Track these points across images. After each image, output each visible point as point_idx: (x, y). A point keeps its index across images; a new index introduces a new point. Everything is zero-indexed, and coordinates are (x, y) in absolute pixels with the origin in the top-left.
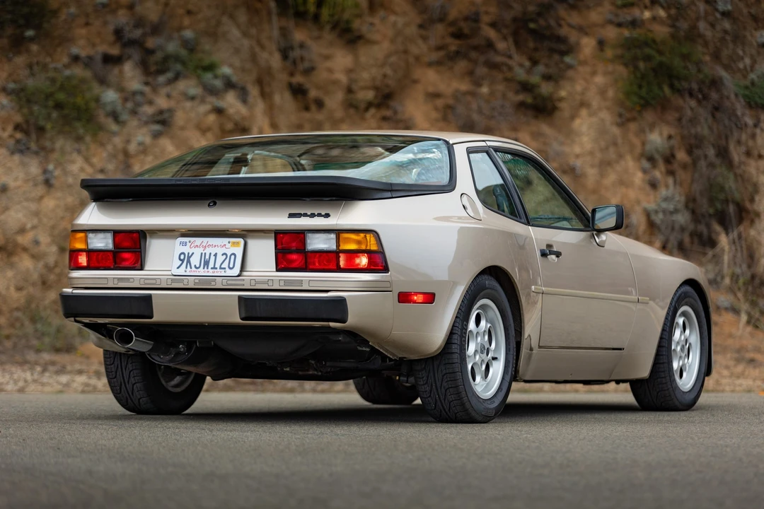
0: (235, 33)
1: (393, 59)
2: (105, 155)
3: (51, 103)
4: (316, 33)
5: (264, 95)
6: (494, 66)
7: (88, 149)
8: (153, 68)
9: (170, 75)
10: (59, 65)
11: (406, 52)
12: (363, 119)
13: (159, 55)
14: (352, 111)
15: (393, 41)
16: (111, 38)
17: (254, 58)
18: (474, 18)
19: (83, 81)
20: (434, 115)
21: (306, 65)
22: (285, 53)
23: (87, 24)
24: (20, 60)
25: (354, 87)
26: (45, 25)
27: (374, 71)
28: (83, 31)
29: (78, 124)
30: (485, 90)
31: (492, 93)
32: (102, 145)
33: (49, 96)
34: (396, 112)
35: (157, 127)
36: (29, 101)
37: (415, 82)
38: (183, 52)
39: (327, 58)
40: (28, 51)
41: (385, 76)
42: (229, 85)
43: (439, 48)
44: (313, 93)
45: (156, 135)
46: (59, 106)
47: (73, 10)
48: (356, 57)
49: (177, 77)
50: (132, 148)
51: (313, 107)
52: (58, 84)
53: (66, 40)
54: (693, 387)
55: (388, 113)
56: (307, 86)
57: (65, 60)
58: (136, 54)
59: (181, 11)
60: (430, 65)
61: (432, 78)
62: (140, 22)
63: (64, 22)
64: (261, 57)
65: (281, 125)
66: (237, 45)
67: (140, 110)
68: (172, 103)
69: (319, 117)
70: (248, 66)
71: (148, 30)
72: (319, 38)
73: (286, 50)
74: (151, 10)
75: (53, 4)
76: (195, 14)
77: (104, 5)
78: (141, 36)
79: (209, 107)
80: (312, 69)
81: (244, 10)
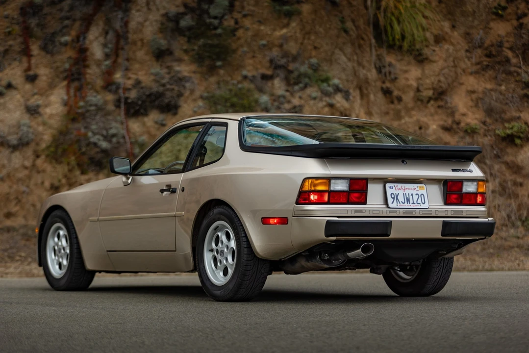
0: (344, 58)
1: (446, 71)
3: (228, 104)
4: (400, 58)
5: (362, 96)
6: (510, 73)
8: (292, 82)
9: (301, 85)
10: (235, 82)
11: (455, 66)
12: (426, 107)
13: (296, 74)
14: (419, 103)
15: (445, 61)
16: (268, 64)
17: (355, 73)
18: (500, 45)
19: (249, 90)
20: (471, 103)
21: (393, 76)
22: (379, 70)
23: (254, 57)
24: (213, 80)
25: (421, 88)
26: (229, 59)
27: (433, 78)
28: (251, 61)
30: (503, 88)
31: (507, 90)
33: (226, 100)
34: (446, 102)
36: (215, 103)
37: (462, 84)
38: (310, 72)
39: (406, 72)
40: (218, 74)
41: (439, 81)
42: (338, 90)
43: (477, 64)
44: (396, 93)
46: (233, 105)
47: (245, 49)
48: (423, 70)
49: (306, 87)
51: (396, 102)
52: (233, 93)
53: (240, 67)
55: (441, 103)
56: (393, 88)
57: (240, 78)
58: (282, 74)
59: (310, 47)
60: (471, 74)
61: (471, 82)
62: (285, 55)
63: (240, 56)
64: (362, 72)
65: (374, 112)
66: (344, 66)
67: (282, 106)
68: (302, 102)
69: (399, 107)
70: (351, 78)
71: (290, 59)
72: (402, 60)
73: (380, 68)
74: (293, 48)
75: (234, 46)
76: (319, 48)
77: (264, 45)
78: (286, 63)
79: (324, 103)
80: (396, 78)
81: (349, 45)
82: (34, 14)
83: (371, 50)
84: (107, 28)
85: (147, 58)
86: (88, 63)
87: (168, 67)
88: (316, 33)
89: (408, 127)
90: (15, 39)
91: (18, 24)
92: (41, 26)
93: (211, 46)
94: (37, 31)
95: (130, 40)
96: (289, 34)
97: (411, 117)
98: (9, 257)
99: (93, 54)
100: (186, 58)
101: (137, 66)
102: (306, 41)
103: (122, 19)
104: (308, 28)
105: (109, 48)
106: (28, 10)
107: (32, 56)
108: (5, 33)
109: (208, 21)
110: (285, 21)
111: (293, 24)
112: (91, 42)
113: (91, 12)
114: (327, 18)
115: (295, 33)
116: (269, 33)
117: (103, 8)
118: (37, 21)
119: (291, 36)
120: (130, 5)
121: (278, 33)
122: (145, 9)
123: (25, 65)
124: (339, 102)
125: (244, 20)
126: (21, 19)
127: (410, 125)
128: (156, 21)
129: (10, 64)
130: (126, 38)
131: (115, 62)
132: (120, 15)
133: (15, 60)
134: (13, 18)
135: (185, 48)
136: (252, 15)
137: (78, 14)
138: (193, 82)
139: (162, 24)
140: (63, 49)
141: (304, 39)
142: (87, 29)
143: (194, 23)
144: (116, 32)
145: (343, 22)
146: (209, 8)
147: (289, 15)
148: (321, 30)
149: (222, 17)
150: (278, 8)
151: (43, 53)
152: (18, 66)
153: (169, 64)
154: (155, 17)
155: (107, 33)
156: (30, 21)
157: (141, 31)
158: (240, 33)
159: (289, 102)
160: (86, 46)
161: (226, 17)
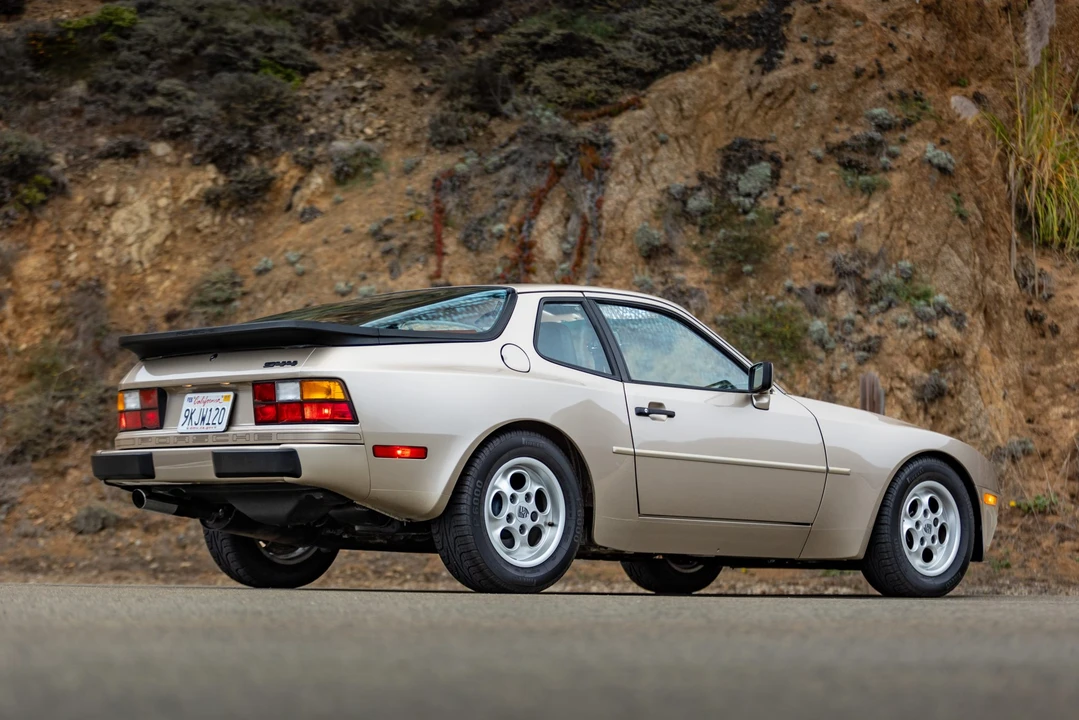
0: (957, 261)
2: (809, 381)
3: (758, 333)
4: (1059, 263)
5: (989, 324)
7: (793, 376)
8: (867, 298)
9: (881, 304)
10: (773, 298)
13: (872, 287)
16: (829, 270)
17: (976, 286)
19: (794, 311)
21: (1045, 293)
22: (1023, 282)
23: (805, 257)
24: (736, 294)
26: (765, 260)
28: (801, 265)
29: (782, 353)
32: (807, 372)
33: (757, 326)
35: (862, 353)
38: (898, 281)
39: (1069, 285)
40: (745, 285)
42: (943, 312)
44: (1048, 320)
45: (861, 362)
46: (765, 335)
47: (792, 245)
49: (889, 306)
50: (836, 375)
51: (1048, 334)
52: (768, 316)
53: (787, 273)
54: (947, 571)
56: (1045, 311)
57: (781, 292)
58: (851, 285)
59: (903, 242)
62: (860, 254)
63: (783, 256)
64: (991, 285)
65: (1008, 351)
66: (959, 273)
67: (848, 338)
68: (883, 331)
69: (1053, 343)
70: (969, 293)
71: (866, 262)
72: (1062, 266)
73: (1025, 278)
74: (872, 243)
75: (774, 239)
76: (916, 245)
77: (824, 240)
78: (858, 268)
79: (920, 334)
80: (1050, 296)
81: (968, 239)
82: (454, 189)
83: (1010, 250)
84: (567, 210)
85: (630, 258)
86: (533, 265)
87: (664, 273)
88: (911, 220)
89: (1067, 377)
90: (419, 228)
91: (427, 204)
92: (464, 207)
93: (737, 240)
94: (456, 216)
95: (603, 230)
96: (867, 221)
97: (1073, 360)
98: (375, 572)
99: (542, 252)
100: (695, 259)
101: (613, 271)
102: (894, 233)
103: (593, 196)
104: (897, 213)
105: (569, 242)
106: (444, 182)
107: (444, 254)
108: (404, 218)
109: (734, 200)
110: (862, 200)
111: (875, 205)
112: (541, 234)
113: (544, 186)
114: (931, 195)
115: (878, 218)
116: (834, 219)
117: (563, 180)
118: (457, 200)
119: (870, 224)
120: (606, 174)
121: (848, 220)
122: (632, 181)
123: (433, 268)
124: (945, 333)
125: (794, 198)
126: (432, 198)
127: (1069, 373)
128: (650, 200)
129: (408, 268)
130: (599, 227)
131: (577, 264)
132: (590, 189)
133: (418, 260)
134: (420, 196)
135: (694, 243)
136: (807, 191)
137: (522, 189)
138: (702, 298)
139: (660, 205)
140: (496, 244)
141: (891, 229)
142: (536, 213)
143: (712, 204)
144: (583, 217)
145: (958, 201)
146: (739, 179)
147: (869, 190)
148: (920, 213)
149: (761, 193)
150: (849, 178)
151: (463, 250)
152: (421, 270)
153: (666, 269)
154: (648, 193)
155: (568, 219)
156: (444, 201)
157: (623, 214)
158: (786, 219)
159: (860, 331)
160: (531, 239)
161: (765, 194)
